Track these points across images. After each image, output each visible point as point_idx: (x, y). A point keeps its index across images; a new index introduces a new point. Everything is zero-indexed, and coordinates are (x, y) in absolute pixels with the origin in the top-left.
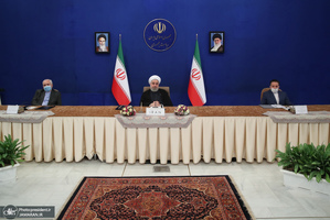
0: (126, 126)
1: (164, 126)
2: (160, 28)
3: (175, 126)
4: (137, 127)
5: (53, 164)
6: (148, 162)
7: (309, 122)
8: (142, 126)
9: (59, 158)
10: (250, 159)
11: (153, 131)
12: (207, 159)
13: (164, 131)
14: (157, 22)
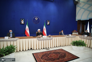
0: (39, 40)
1: (47, 40)
2: (36, 19)
3: (49, 40)
4: (41, 40)
5: (20, 52)
6: (44, 48)
7: (72, 37)
8: (42, 40)
9: (21, 50)
10: (63, 45)
11: (43, 41)
12: (56, 46)
13: (47, 41)
14: (36, 17)
